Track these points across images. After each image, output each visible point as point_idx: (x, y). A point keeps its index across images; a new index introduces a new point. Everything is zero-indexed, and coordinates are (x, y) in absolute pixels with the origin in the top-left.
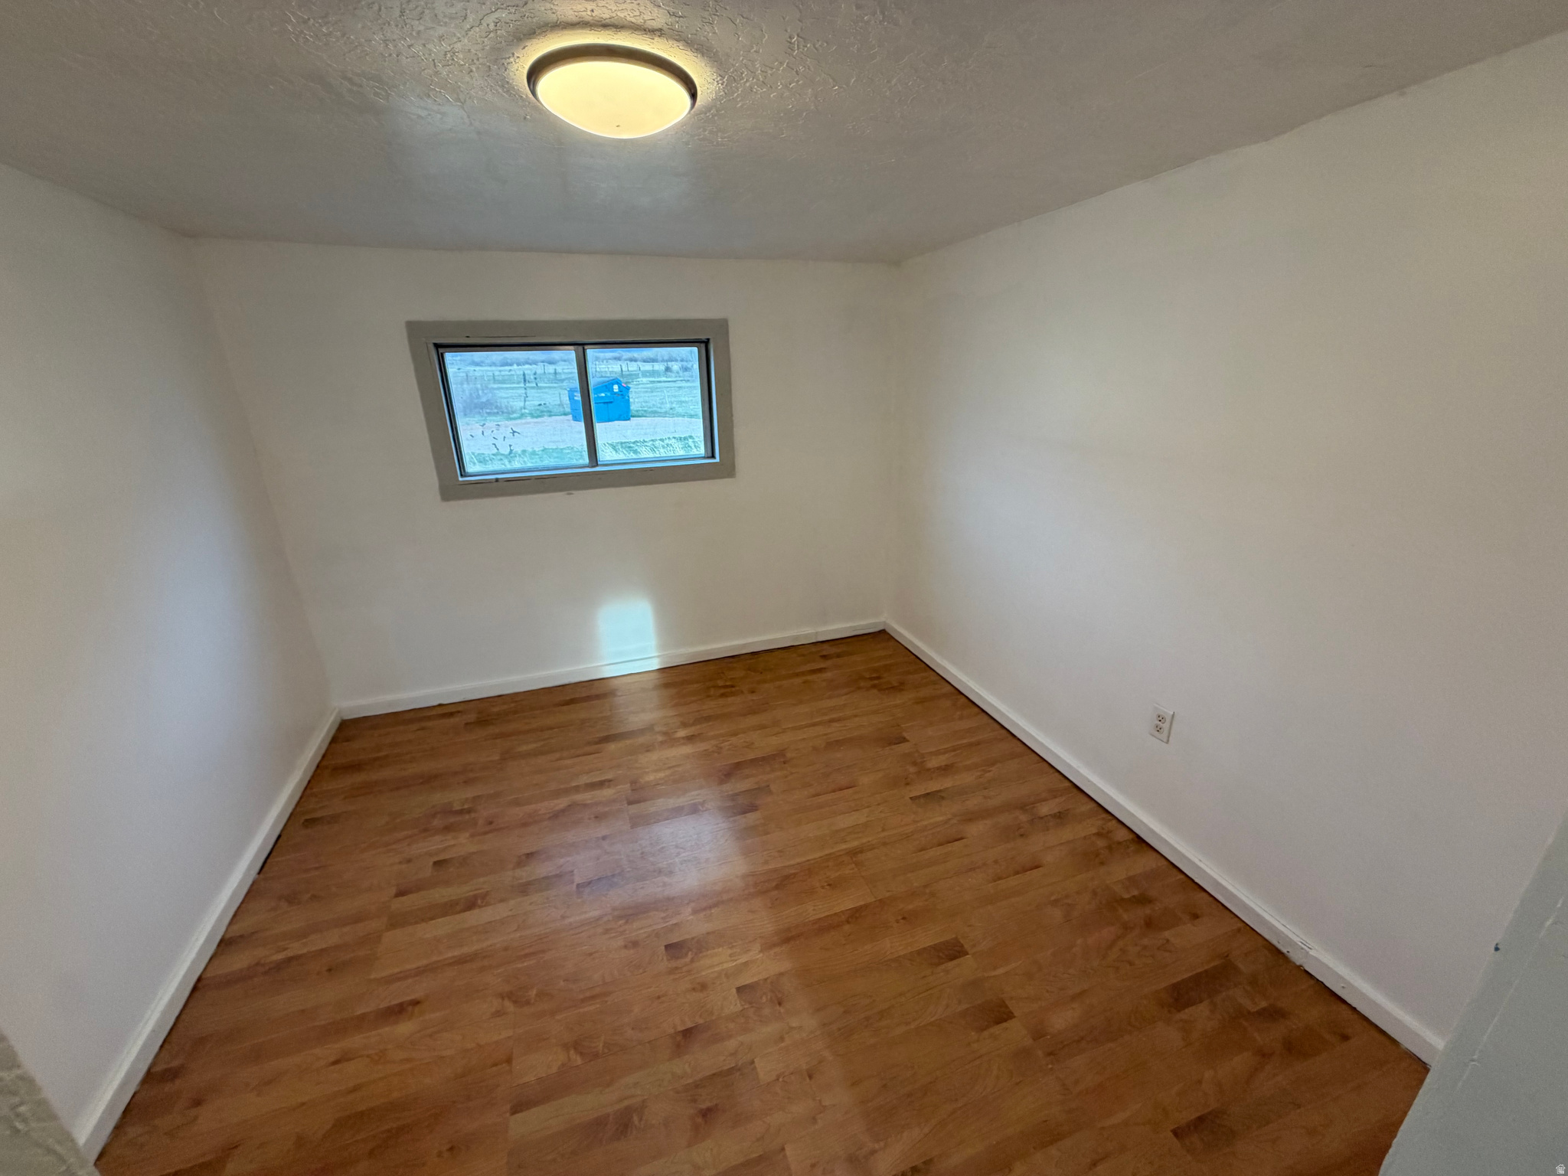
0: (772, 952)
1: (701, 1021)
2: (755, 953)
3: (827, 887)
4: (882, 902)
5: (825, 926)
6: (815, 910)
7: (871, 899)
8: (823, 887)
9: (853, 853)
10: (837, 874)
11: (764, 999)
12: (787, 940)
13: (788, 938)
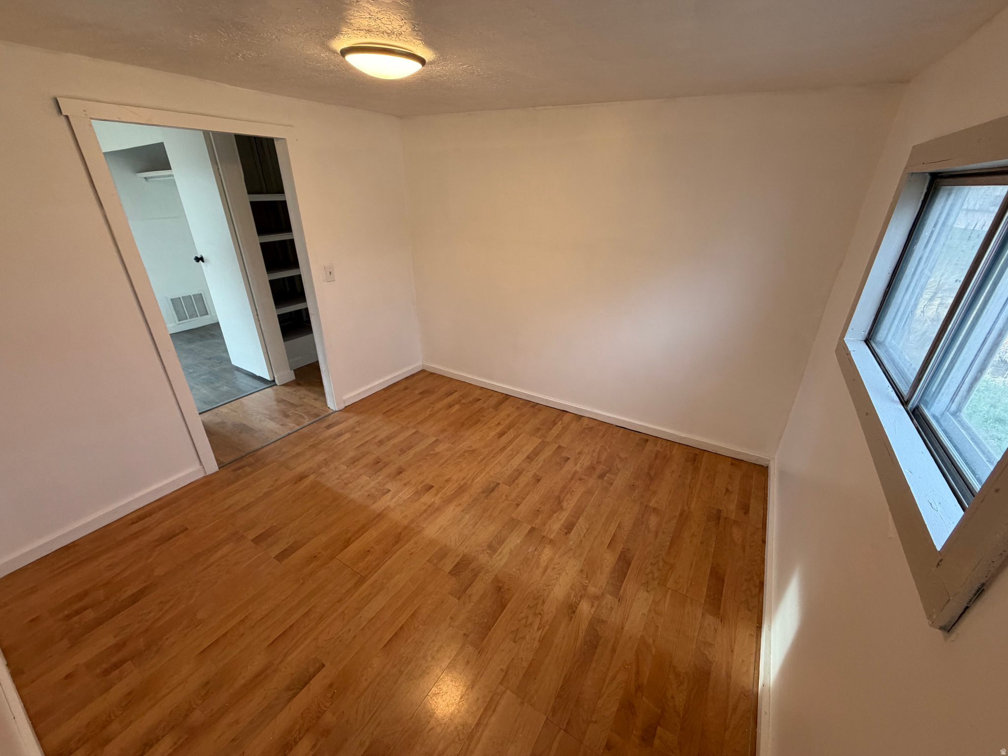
0: (383, 508)
1: (398, 477)
2: (392, 504)
3: (369, 549)
4: (332, 557)
5: (363, 529)
6: (372, 534)
7: (339, 556)
8: (372, 547)
9: (362, 580)
10: (366, 560)
11: (377, 493)
12: (379, 515)
13: (380, 516)
